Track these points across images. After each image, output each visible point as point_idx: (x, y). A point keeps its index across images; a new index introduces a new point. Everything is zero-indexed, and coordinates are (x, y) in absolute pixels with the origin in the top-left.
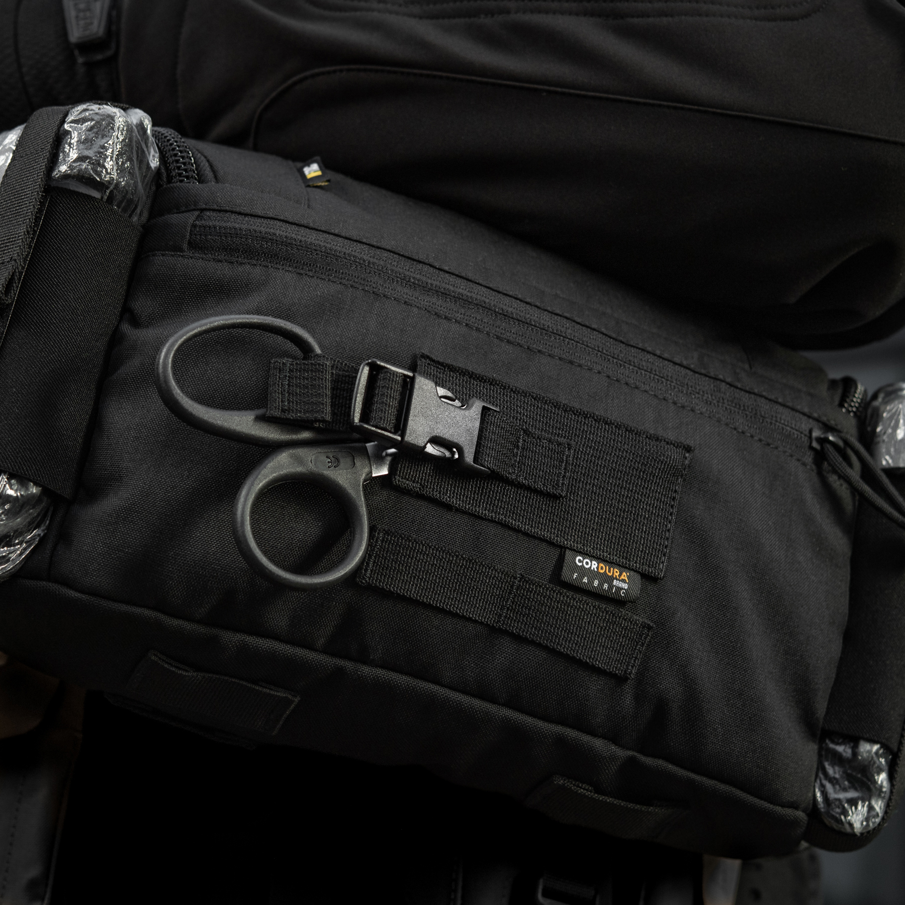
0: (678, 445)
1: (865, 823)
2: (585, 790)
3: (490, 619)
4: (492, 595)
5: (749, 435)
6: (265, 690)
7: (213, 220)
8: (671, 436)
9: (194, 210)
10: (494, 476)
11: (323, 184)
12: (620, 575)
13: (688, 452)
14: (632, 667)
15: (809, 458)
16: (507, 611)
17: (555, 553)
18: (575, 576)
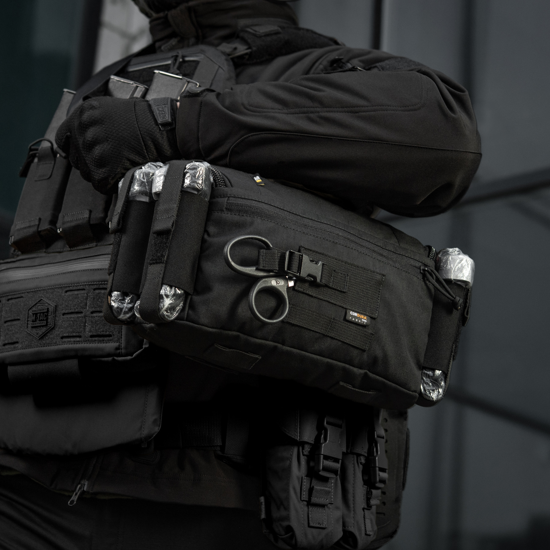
0: (381, 274)
1: (437, 397)
2: (350, 387)
3: (323, 331)
4: (324, 324)
6: (250, 355)
7: (232, 200)
8: (378, 271)
9: (227, 197)
10: (326, 286)
11: (263, 184)
12: (364, 317)
13: (384, 276)
14: (367, 347)
15: (420, 276)
16: (329, 329)
17: (344, 311)
18: (350, 318)
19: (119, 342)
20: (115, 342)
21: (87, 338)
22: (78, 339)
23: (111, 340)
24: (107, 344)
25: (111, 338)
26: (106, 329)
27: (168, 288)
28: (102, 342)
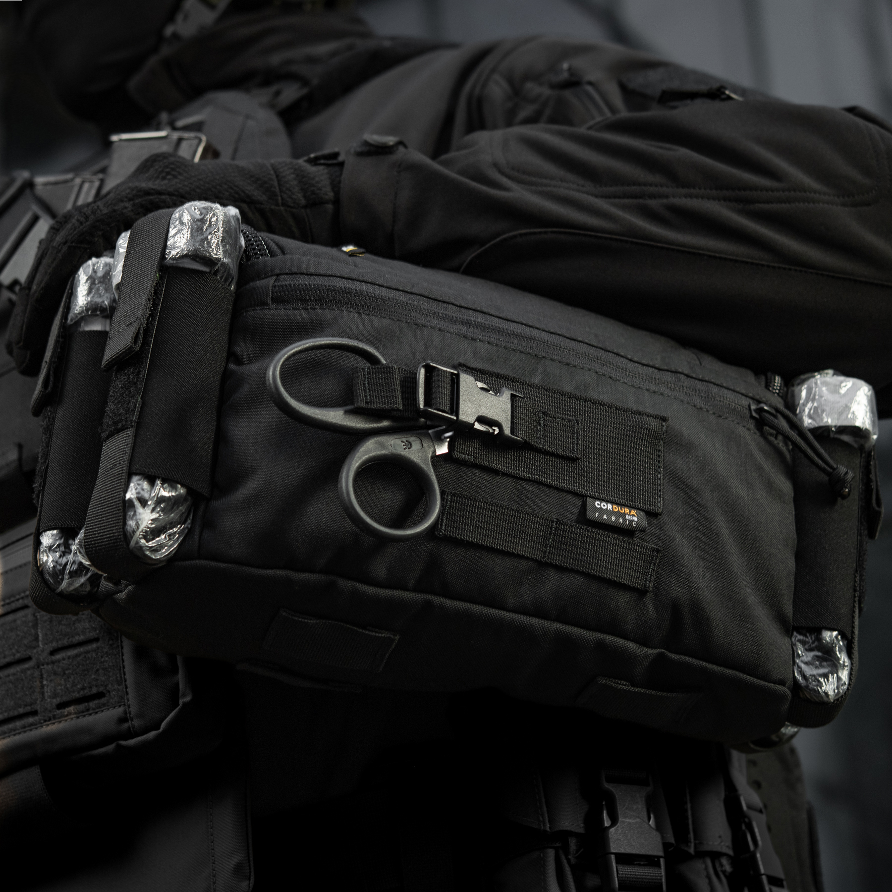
0: (656, 417)
1: (836, 691)
2: (623, 686)
3: (538, 556)
4: (537, 536)
5: (705, 410)
6: (372, 633)
7: (286, 281)
8: (649, 410)
9: (272, 276)
10: (526, 446)
12: (630, 512)
13: (664, 421)
14: (649, 582)
15: (751, 425)
16: (550, 548)
17: (579, 501)
18: (597, 515)
19: (125, 705)
20: (114, 707)
21: (50, 711)
22: (31, 720)
23: (104, 705)
24: (100, 716)
25: (103, 700)
26: (89, 683)
27: (145, 485)
28: (85, 713)
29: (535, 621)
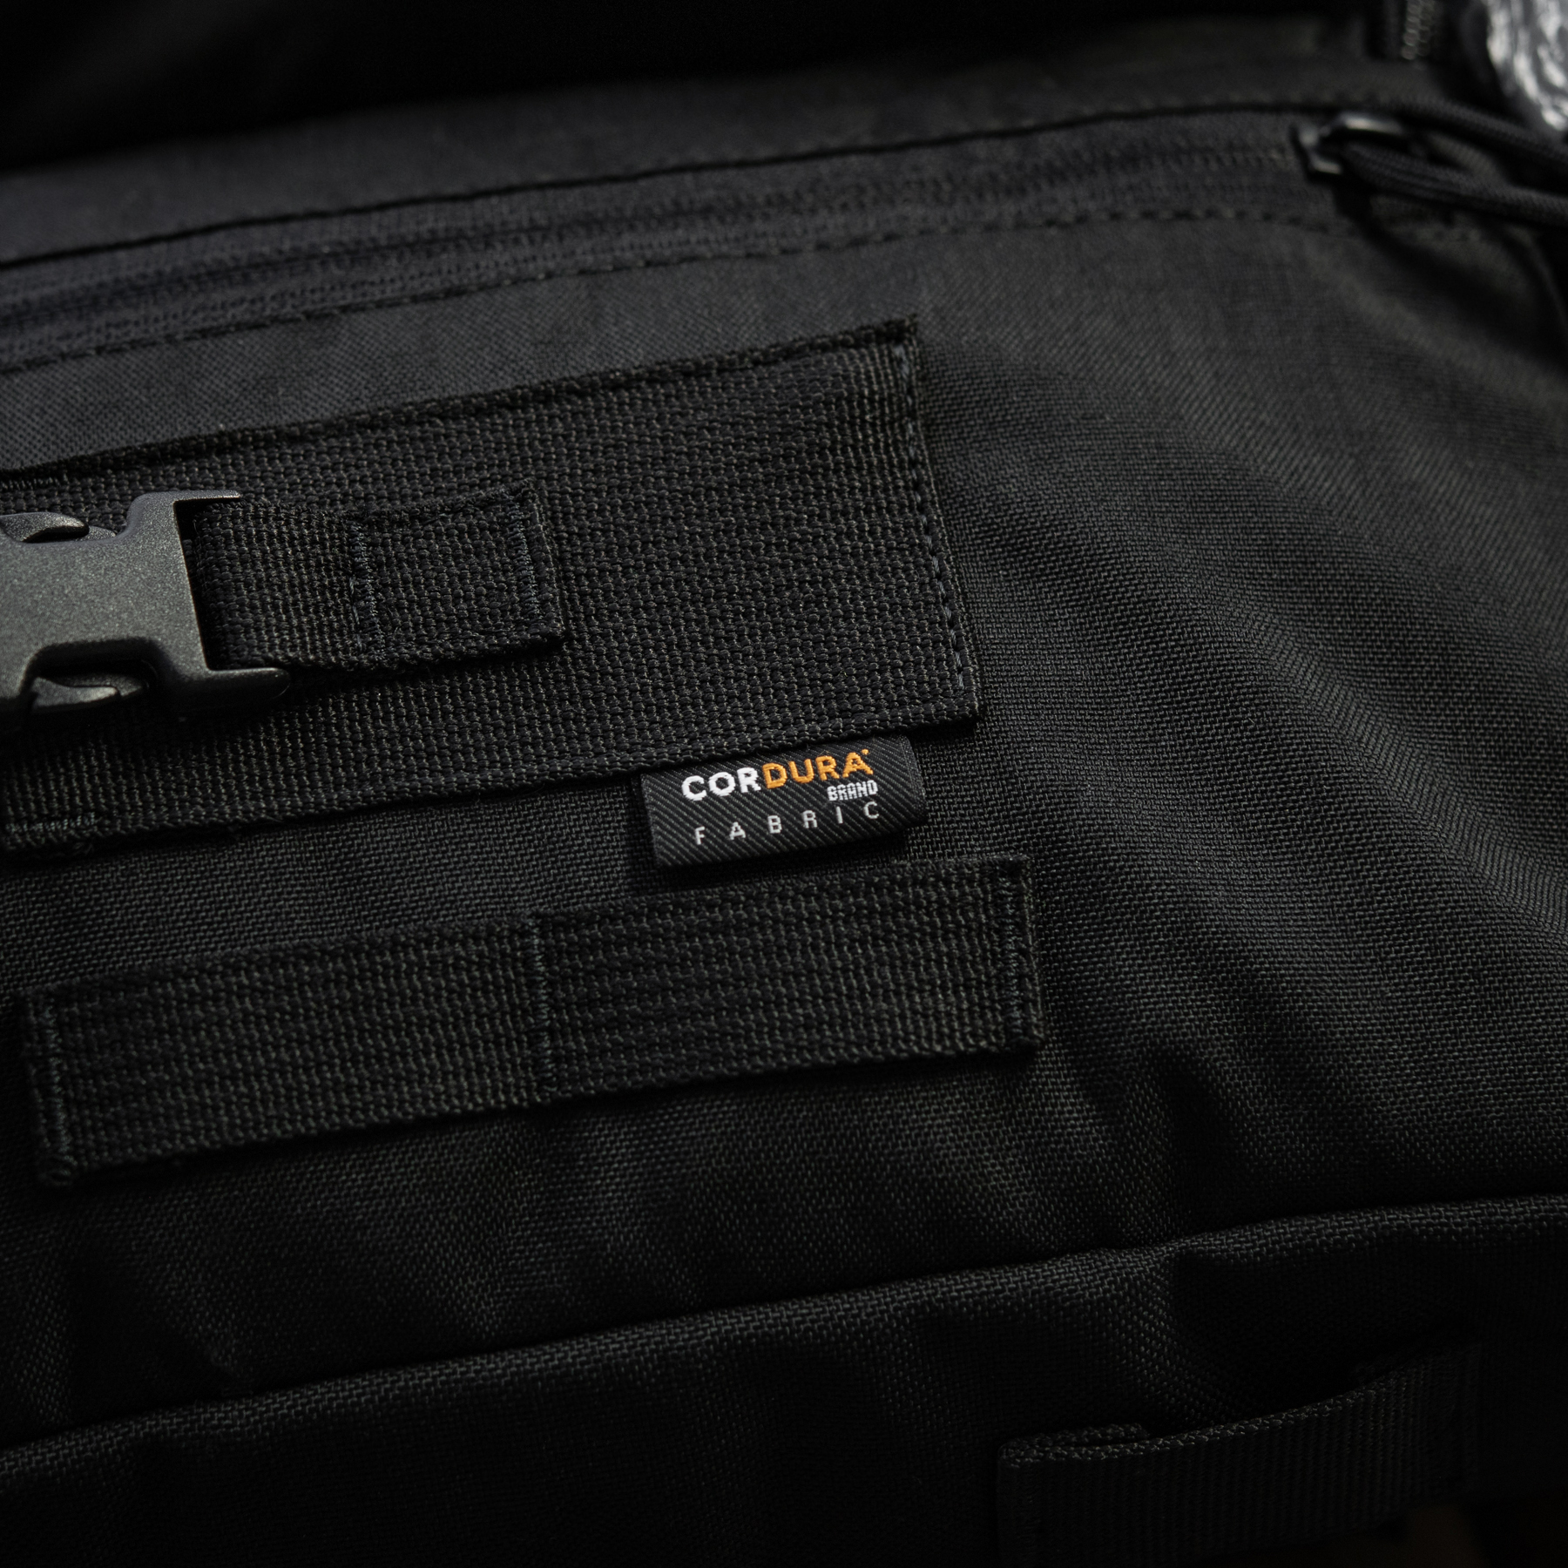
0: (861, 340)
4: (480, 1016)
10: (301, 687)
12: (840, 767)
13: (899, 340)
14: (1022, 1007)
16: (552, 1040)
18: (699, 837)
29: (615, 1344)
